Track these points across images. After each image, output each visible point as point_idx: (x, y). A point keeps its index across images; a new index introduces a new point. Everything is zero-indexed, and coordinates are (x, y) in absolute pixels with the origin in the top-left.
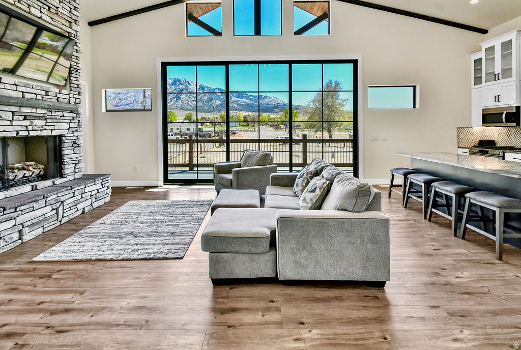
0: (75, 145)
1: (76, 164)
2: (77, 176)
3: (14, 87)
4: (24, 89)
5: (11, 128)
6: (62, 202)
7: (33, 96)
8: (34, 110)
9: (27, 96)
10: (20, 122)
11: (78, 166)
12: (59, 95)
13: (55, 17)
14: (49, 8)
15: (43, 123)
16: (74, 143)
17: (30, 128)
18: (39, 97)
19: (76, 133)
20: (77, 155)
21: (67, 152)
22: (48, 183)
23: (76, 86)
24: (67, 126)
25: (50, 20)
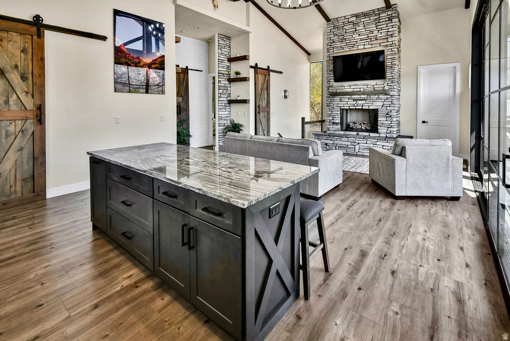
0: (387, 116)
1: (388, 128)
2: (388, 135)
3: (349, 87)
4: (354, 87)
5: (346, 105)
6: (359, 143)
7: (359, 90)
8: (359, 96)
9: (355, 90)
10: (352, 102)
11: (389, 129)
12: (375, 86)
13: (376, 42)
14: (371, 39)
15: (364, 102)
16: (387, 114)
17: (356, 105)
18: (362, 90)
19: (388, 108)
20: (390, 122)
21: (381, 119)
22: (366, 134)
23: (391, 77)
24: (382, 104)
25: (370, 46)
